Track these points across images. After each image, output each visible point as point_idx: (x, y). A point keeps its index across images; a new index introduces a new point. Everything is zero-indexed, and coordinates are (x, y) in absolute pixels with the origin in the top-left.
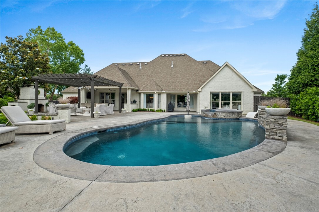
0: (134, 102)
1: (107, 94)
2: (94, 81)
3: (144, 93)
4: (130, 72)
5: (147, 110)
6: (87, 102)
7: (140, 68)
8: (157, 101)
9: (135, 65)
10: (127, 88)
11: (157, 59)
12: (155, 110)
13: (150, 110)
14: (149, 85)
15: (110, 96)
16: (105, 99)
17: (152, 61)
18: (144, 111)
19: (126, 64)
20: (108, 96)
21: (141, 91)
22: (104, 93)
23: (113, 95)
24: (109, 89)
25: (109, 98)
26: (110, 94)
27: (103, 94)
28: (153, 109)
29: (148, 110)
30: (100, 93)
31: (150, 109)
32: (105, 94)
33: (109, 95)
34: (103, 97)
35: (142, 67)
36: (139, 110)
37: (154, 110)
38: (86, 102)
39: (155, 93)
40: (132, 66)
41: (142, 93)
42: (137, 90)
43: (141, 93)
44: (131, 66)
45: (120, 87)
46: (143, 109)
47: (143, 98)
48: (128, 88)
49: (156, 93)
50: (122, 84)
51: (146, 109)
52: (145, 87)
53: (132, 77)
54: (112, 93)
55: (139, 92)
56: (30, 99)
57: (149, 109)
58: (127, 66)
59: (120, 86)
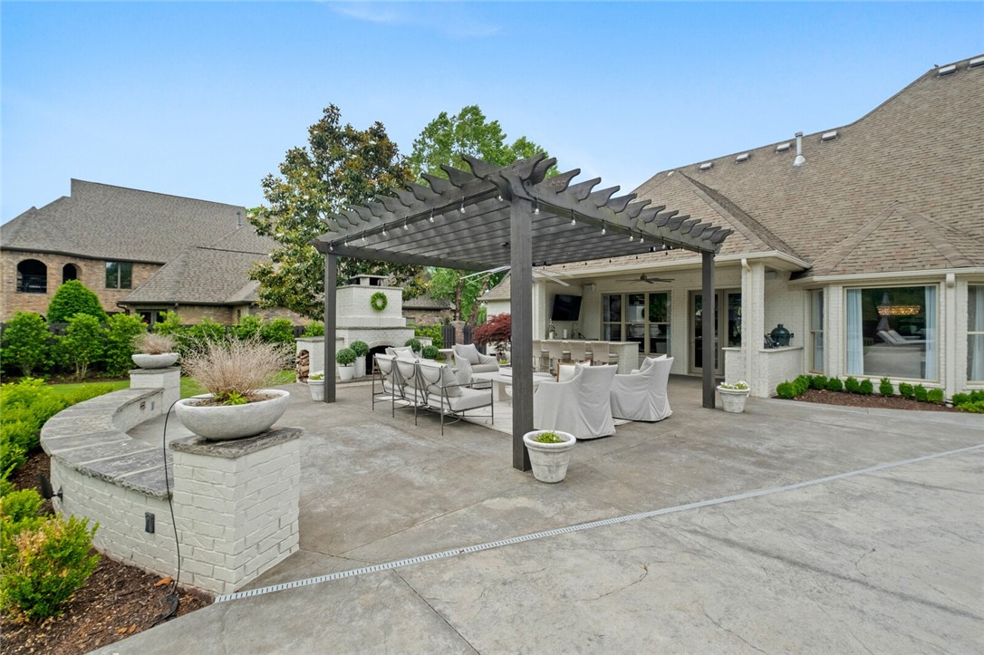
0: (778, 338)
1: (634, 299)
2: (535, 203)
3: (849, 288)
4: (740, 190)
5: (876, 389)
6: (551, 334)
7: (799, 161)
8: (964, 333)
9: (763, 159)
10: (744, 262)
11: (907, 99)
12: (949, 395)
13: (896, 391)
14: (884, 233)
15: (646, 306)
16: (623, 323)
17: (868, 116)
18: (856, 392)
19: (714, 164)
20: (639, 308)
21: (827, 272)
22: (619, 297)
23: (658, 305)
24: (643, 278)
25: (643, 315)
26: (647, 300)
27: (613, 299)
28: (928, 384)
29: (886, 388)
30: (604, 297)
31: (902, 387)
32: (624, 302)
33: (642, 303)
34: (616, 315)
35: (806, 158)
36: (815, 388)
37: (939, 393)
38: (547, 337)
39: (950, 278)
40: (749, 163)
41: (836, 283)
42: (798, 274)
43: (827, 284)
44: (743, 165)
45: (708, 255)
46: (843, 379)
47: (841, 314)
48: (752, 262)
49: (957, 277)
50: (720, 236)
51: (867, 384)
52: (857, 246)
53: (757, 213)
54: (652, 296)
55: (816, 278)
56: (350, 329)
57: (895, 382)
58: (722, 170)
59: (708, 245)
